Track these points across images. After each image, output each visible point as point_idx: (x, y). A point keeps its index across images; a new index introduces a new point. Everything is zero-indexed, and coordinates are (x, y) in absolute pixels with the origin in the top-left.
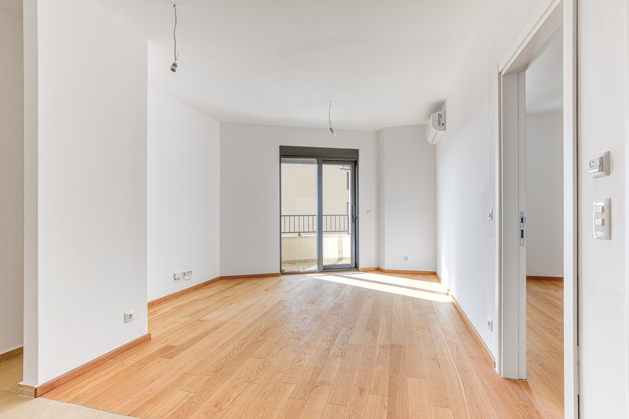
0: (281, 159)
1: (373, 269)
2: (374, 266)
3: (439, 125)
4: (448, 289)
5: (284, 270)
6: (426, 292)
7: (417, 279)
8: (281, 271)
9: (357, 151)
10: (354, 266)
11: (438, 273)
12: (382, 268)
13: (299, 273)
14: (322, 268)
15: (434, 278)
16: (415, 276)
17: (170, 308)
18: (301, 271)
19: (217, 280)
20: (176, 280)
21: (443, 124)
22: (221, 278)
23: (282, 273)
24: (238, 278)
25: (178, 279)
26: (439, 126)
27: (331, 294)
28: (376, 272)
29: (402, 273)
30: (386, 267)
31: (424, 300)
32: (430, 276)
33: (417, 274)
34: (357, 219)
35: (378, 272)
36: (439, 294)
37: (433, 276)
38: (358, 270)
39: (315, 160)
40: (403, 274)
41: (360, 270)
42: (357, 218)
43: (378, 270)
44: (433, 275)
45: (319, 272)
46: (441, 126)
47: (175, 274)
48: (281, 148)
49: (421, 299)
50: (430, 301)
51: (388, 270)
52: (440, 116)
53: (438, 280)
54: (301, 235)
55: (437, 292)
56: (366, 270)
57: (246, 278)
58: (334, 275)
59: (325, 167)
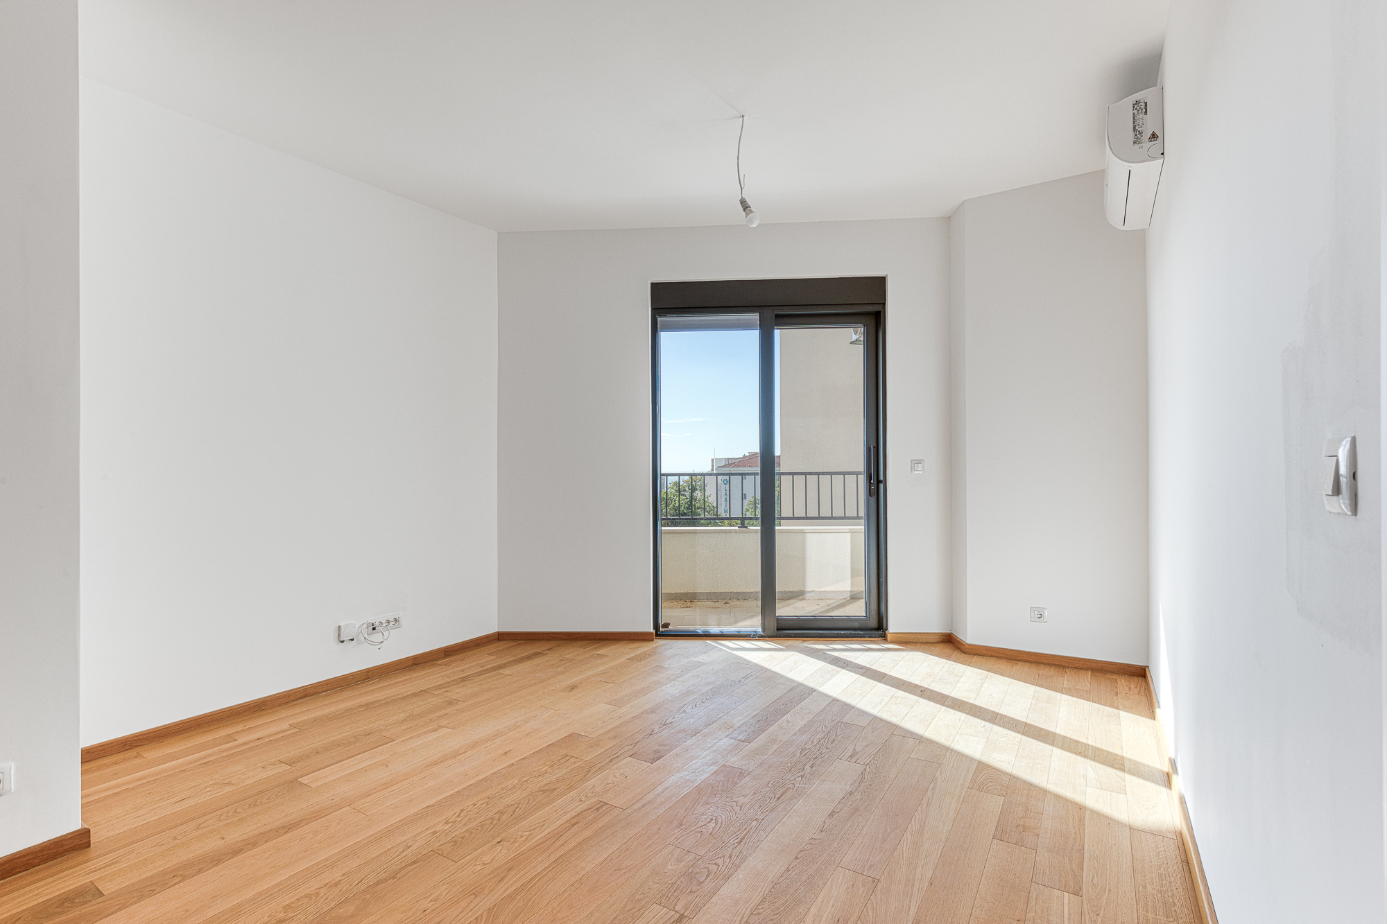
0: (659, 319)
1: (933, 639)
2: (935, 627)
3: (1135, 143)
4: (1173, 757)
5: (666, 625)
6: (1079, 758)
7: (1068, 692)
8: (656, 626)
9: (879, 284)
10: (873, 623)
11: (1152, 672)
12: (960, 636)
13: (707, 636)
14: (772, 625)
15: (1136, 691)
16: (1067, 679)
17: (285, 725)
18: (715, 630)
19: (488, 642)
20: (343, 642)
21: (1154, 136)
22: (500, 637)
23: (661, 632)
24: (543, 640)
25: (352, 640)
26: (1137, 146)
27: (738, 725)
28: (939, 647)
29: (1026, 661)
30: (971, 635)
31: (1058, 797)
32: (1123, 682)
33: (1076, 668)
34: (881, 486)
35: (947, 649)
36: (1130, 772)
37: (1134, 683)
38: (884, 636)
39: (755, 317)
40: (1027, 665)
41: (889, 636)
42: (881, 482)
43: (949, 643)
44: (1136, 679)
45: (763, 636)
46: (1146, 145)
47: (339, 627)
48: (657, 289)
49: (1045, 791)
50: (1081, 808)
51: (975, 645)
52: (1141, 108)
53: (1148, 704)
54: (746, 527)
55: (1127, 765)
56: (910, 641)
57: (562, 639)
58: (803, 651)
59: (779, 335)
